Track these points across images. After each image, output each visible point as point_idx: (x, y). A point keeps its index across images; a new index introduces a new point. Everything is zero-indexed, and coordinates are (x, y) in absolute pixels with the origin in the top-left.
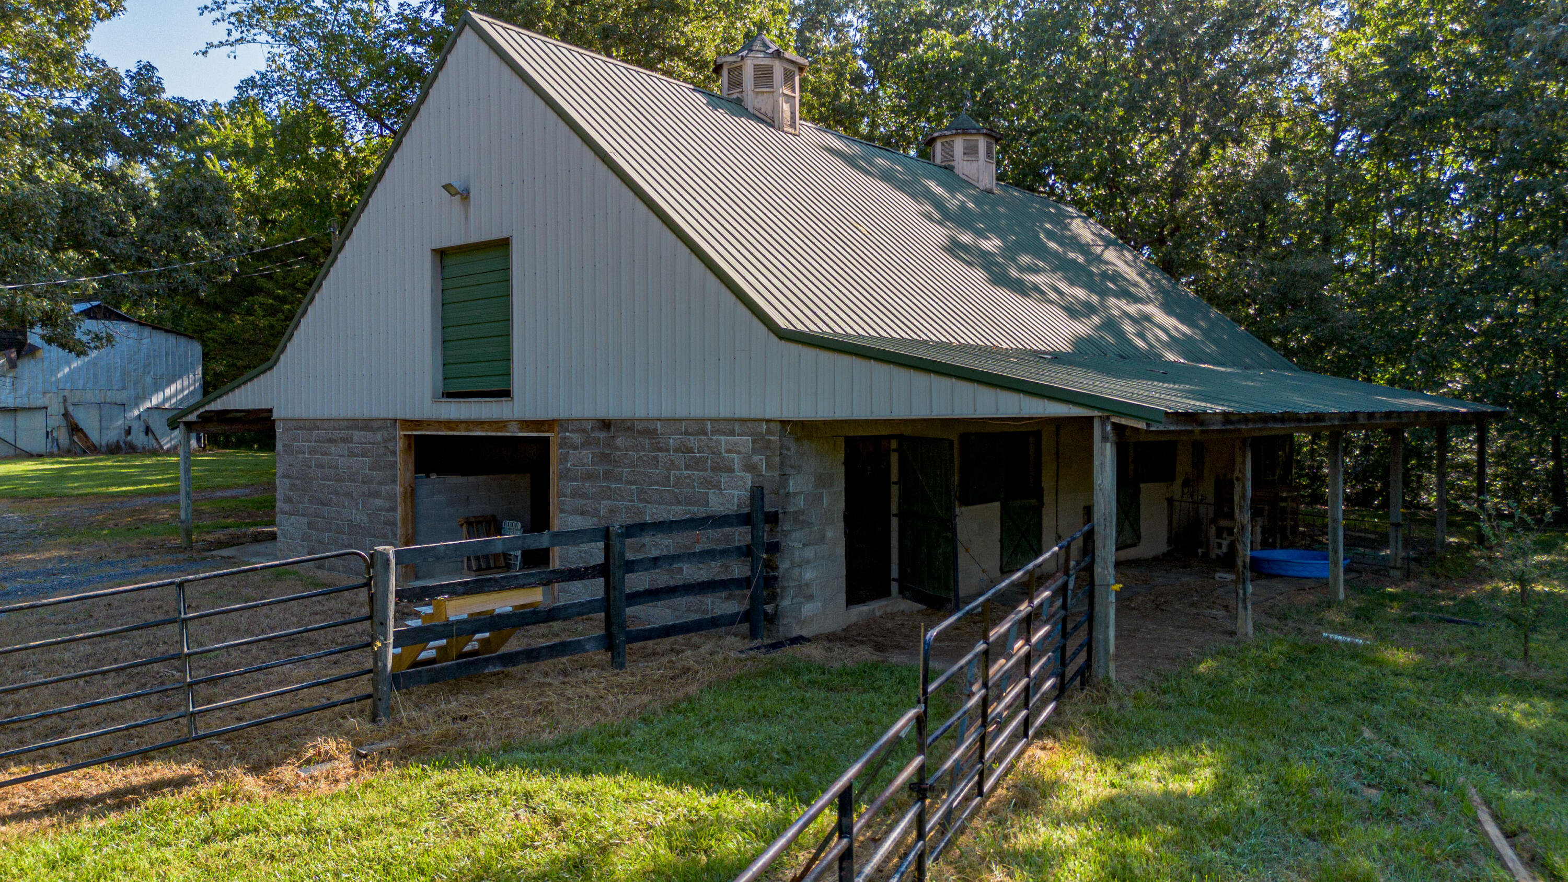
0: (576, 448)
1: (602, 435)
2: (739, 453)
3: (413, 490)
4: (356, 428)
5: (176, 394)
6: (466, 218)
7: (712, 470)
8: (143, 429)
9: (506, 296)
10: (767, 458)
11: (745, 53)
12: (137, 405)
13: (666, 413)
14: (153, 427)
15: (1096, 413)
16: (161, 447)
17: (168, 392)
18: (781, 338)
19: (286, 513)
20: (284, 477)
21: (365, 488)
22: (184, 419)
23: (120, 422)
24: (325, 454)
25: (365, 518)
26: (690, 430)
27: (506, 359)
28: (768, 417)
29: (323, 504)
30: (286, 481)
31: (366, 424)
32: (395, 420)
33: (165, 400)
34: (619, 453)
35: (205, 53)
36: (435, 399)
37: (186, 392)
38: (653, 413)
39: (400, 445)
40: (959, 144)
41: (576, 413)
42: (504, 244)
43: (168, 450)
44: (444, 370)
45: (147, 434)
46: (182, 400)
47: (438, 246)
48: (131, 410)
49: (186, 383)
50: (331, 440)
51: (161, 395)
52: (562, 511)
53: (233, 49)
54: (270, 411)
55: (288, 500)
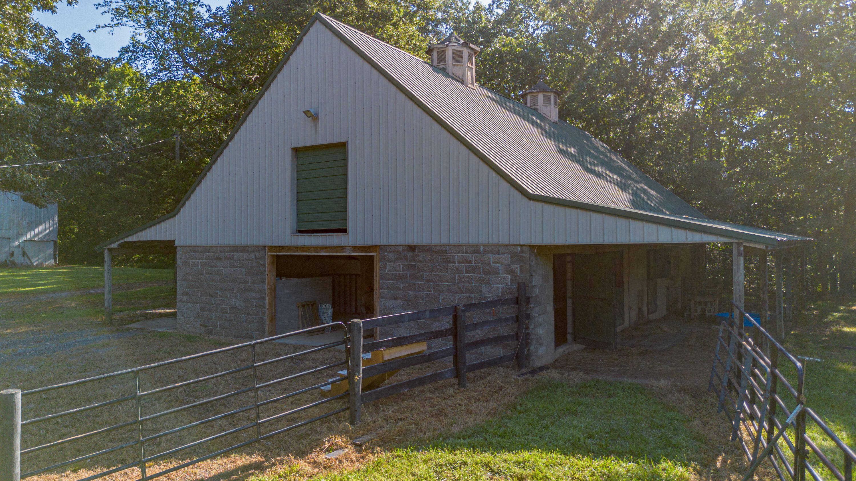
0: (392, 261)
1: (410, 254)
2: (502, 263)
3: (275, 287)
4: (237, 251)
5: (42, 232)
6: (316, 129)
7: (484, 273)
8: (21, 252)
9: (345, 174)
10: (521, 266)
11: (447, 43)
12: (17, 239)
13: (453, 241)
14: (26, 251)
15: (735, 241)
16: (32, 264)
17: (37, 231)
18: (530, 199)
19: (184, 302)
20: (183, 280)
21: (243, 286)
22: (108, 247)
23: (6, 250)
24: (214, 266)
25: (242, 304)
26: (469, 251)
27: (345, 210)
28: (522, 243)
29: (211, 296)
30: (185, 283)
31: (244, 249)
32: (265, 247)
33: (35, 235)
34: (421, 264)
35: (95, 31)
36: (293, 234)
37: (47, 231)
38: (444, 241)
39: (267, 261)
40: (540, 97)
41: (392, 242)
42: (343, 145)
43: (37, 265)
44: (298, 217)
45: (23, 256)
46: (45, 236)
47: (295, 146)
48: (14, 242)
49: (48, 226)
50: (217, 259)
51: (32, 233)
52: (382, 297)
53: (112, 29)
54: (173, 241)
55: (186, 294)
